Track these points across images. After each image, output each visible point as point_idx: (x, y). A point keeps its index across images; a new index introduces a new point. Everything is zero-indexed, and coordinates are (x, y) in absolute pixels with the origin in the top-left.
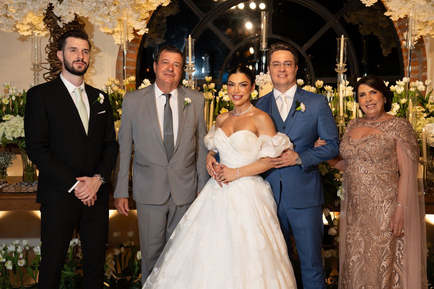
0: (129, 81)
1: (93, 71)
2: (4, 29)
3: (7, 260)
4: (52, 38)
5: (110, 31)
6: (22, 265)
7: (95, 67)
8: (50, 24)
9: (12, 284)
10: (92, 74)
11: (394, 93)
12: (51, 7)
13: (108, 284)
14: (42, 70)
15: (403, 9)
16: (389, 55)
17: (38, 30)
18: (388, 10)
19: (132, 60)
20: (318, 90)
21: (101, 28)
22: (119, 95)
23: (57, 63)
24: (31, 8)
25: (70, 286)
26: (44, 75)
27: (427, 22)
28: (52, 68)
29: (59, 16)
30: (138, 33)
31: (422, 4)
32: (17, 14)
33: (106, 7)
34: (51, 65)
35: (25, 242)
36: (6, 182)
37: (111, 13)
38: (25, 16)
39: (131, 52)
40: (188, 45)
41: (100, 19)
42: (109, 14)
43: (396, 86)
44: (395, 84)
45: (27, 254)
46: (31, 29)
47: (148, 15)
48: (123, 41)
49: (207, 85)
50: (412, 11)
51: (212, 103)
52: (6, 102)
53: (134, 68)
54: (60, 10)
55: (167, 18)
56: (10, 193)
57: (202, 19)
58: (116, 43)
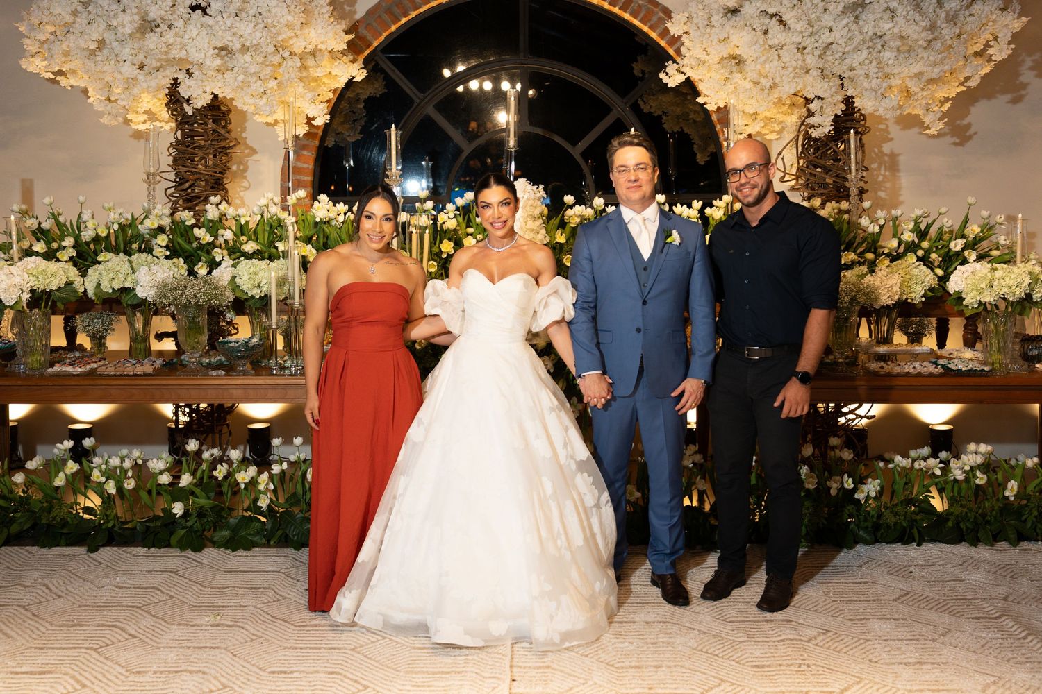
0: (297, 199)
1: (245, 184)
2: (104, 120)
3: (107, 479)
4: (179, 133)
5: (270, 120)
6: (130, 487)
7: (248, 178)
8: (176, 110)
9: (119, 515)
10: (242, 189)
11: (711, 219)
12: (176, 83)
13: (266, 518)
14: (159, 182)
15: (722, 93)
16: (707, 162)
17: (160, 121)
18: (702, 95)
19: (306, 166)
20: (596, 213)
21: (257, 116)
22: (279, 220)
23: (186, 172)
24: (145, 85)
25: (206, 520)
26: (166, 190)
27: (756, 114)
28: (178, 180)
29: (186, 97)
30: (315, 123)
31: (748, 87)
32: (123, 96)
33: (260, 82)
34: (177, 175)
35: (136, 453)
36: (105, 359)
37: (269, 91)
38: (137, 99)
39: (305, 153)
40: (390, 141)
41: (251, 101)
42: (265, 93)
43: (714, 208)
44: (711, 206)
45: (140, 471)
46: (149, 119)
47: (331, 95)
48: (287, 135)
49: (422, 205)
50: (733, 96)
51: (427, 231)
52: (103, 232)
53: (309, 178)
54: (189, 87)
55: (366, 101)
56: (108, 375)
57: (418, 101)
58: (279, 139)
